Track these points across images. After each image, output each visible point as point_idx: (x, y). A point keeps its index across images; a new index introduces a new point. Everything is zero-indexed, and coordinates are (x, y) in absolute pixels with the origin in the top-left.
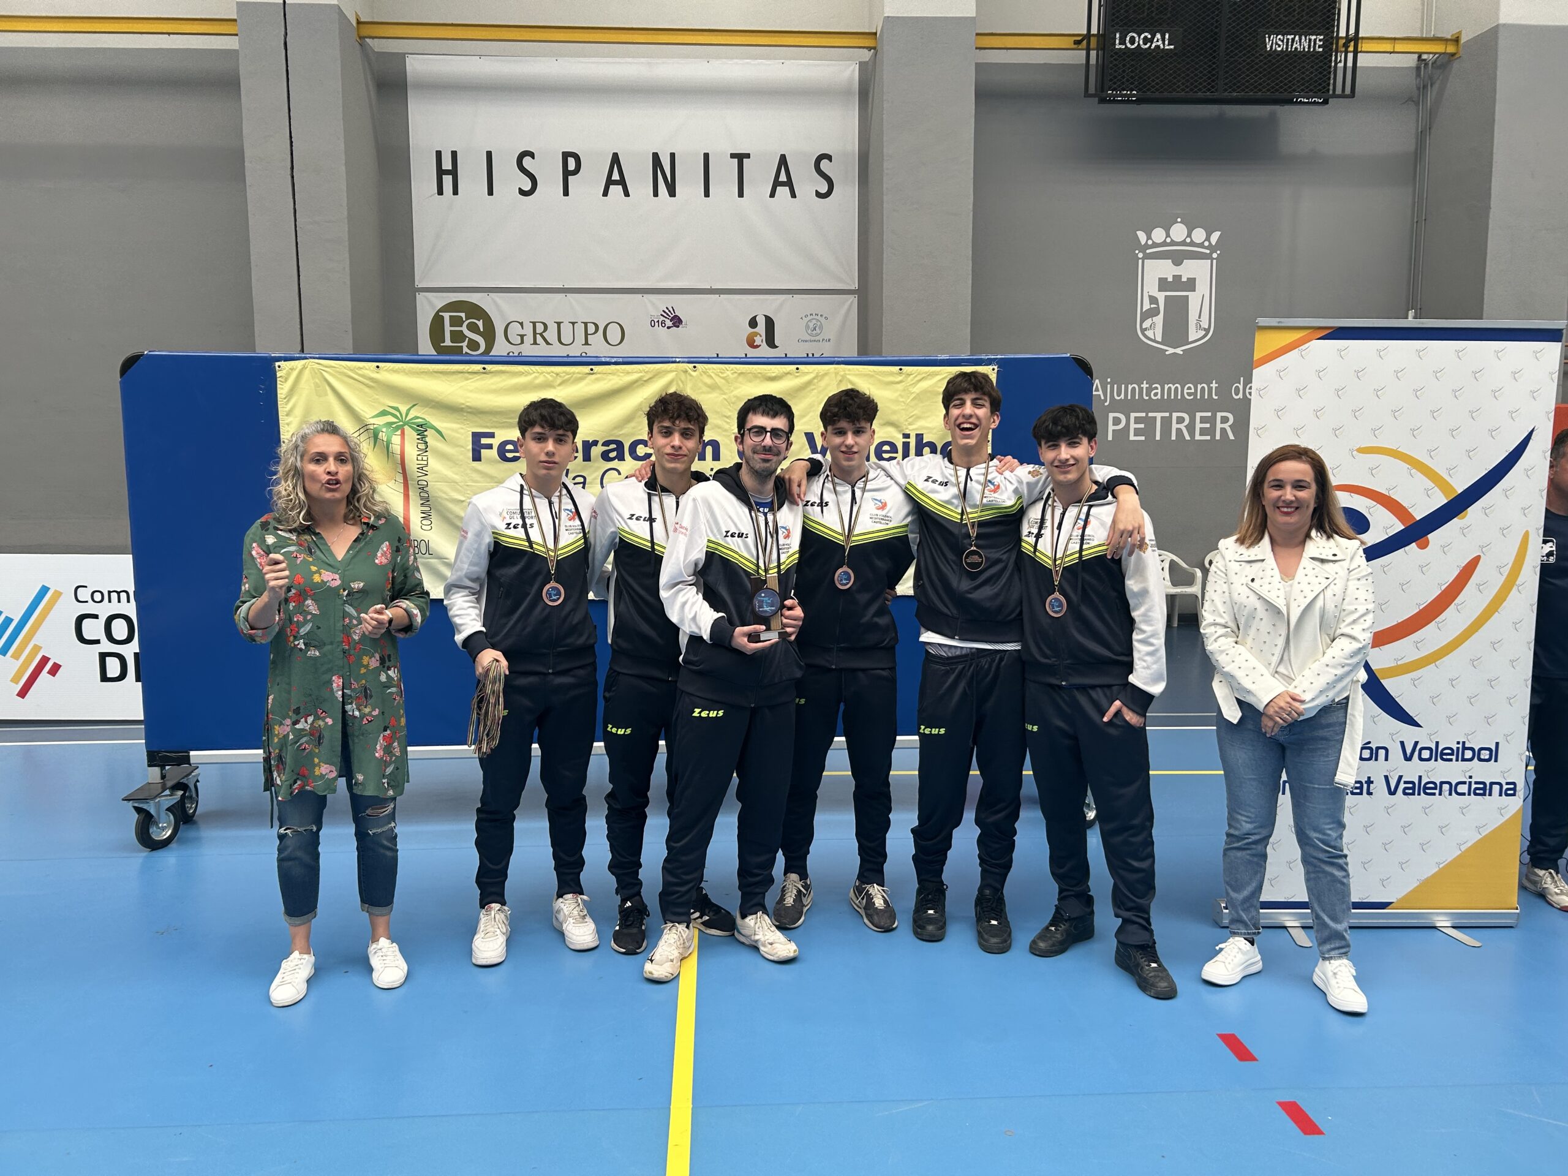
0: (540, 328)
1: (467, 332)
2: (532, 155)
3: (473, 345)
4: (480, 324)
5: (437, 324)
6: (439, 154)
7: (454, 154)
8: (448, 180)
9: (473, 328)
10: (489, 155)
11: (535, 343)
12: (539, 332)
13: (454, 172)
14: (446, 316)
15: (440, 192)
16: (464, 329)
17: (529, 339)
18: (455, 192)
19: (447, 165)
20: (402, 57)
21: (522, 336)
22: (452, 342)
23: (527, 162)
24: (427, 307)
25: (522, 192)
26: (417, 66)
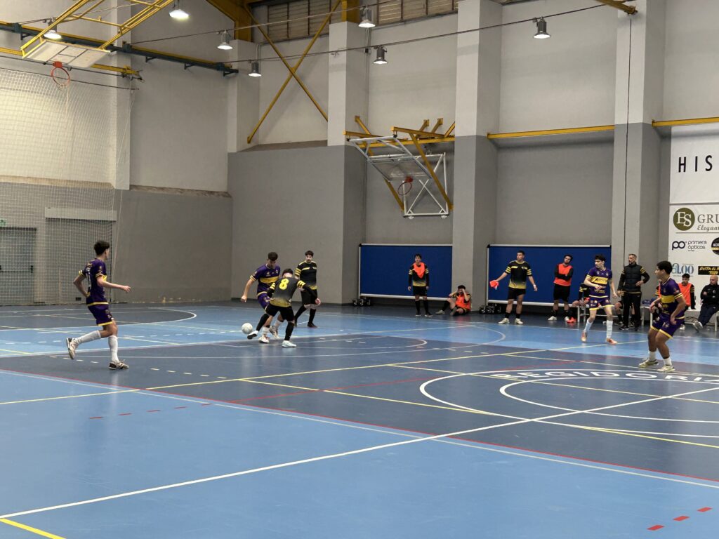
0: (710, 217)
1: (685, 219)
2: (710, 157)
3: (687, 223)
4: (690, 216)
5: (676, 216)
6: (680, 159)
7: (685, 158)
8: (682, 167)
9: (687, 217)
10: (696, 157)
11: (708, 222)
12: (710, 219)
13: (684, 164)
14: (679, 213)
15: (680, 171)
16: (684, 217)
17: (706, 221)
18: (685, 171)
19: (682, 162)
20: (669, 128)
21: (704, 220)
22: (681, 221)
23: (709, 159)
24: (673, 210)
25: (707, 170)
26: (675, 130)
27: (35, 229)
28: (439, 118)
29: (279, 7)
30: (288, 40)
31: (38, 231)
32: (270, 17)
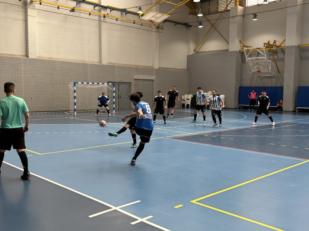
27: (131, 83)
28: (275, 40)
29: (205, 3)
30: (209, 14)
31: (132, 84)
32: (202, 6)
